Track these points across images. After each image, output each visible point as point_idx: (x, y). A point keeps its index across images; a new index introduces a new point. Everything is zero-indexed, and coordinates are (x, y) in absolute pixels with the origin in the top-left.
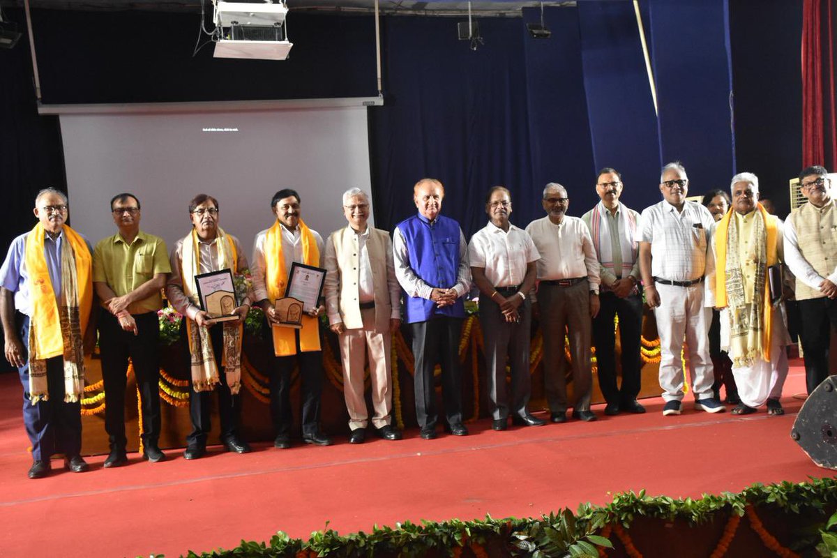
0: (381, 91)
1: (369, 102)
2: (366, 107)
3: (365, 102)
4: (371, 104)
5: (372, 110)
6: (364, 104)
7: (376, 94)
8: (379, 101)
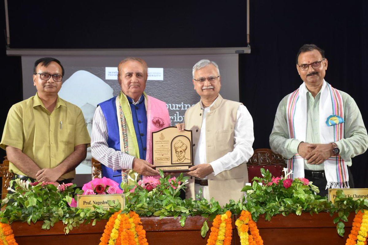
0: (250, 44)
1: (240, 51)
2: (237, 55)
3: (238, 51)
4: (241, 52)
5: (242, 57)
6: (236, 52)
7: (245, 45)
8: (247, 50)
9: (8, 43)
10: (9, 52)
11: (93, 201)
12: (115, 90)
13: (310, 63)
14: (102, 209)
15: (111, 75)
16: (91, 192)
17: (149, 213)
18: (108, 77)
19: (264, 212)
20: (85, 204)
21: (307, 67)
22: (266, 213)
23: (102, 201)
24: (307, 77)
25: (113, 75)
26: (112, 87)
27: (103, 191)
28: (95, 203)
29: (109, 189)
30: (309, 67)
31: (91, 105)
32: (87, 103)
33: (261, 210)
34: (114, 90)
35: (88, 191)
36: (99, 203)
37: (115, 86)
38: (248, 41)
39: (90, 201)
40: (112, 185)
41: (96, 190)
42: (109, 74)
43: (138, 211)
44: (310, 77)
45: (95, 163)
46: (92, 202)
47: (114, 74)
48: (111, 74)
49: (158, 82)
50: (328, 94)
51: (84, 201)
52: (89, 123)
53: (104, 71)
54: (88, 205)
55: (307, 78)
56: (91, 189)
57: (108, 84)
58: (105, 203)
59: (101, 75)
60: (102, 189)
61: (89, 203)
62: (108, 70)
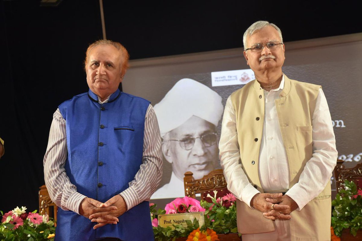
11: (174, 220)
12: (224, 98)
14: (182, 228)
15: (218, 81)
16: (173, 212)
17: (226, 230)
18: (214, 84)
19: (348, 227)
20: (166, 223)
22: (350, 228)
23: (182, 220)
25: (220, 81)
26: (221, 94)
27: (185, 210)
28: (175, 222)
29: (191, 208)
31: (198, 117)
32: (194, 116)
33: (345, 224)
34: (222, 97)
35: (170, 211)
36: (178, 222)
37: (223, 93)
39: (170, 220)
40: (195, 205)
41: (178, 210)
42: (216, 79)
43: (216, 228)
45: (188, 183)
46: (172, 221)
47: (221, 79)
48: (218, 79)
51: (164, 221)
52: (197, 138)
53: (210, 77)
54: (168, 225)
56: (173, 209)
57: (216, 92)
58: (185, 222)
59: (207, 82)
60: (184, 209)
61: (170, 222)
62: (215, 75)
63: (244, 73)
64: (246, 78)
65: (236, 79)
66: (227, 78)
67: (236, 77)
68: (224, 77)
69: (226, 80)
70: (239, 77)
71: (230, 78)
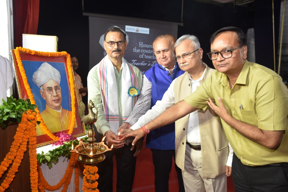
5: (179, 27)
8: (182, 25)
9: (83, 9)
10: (85, 14)
13: (116, 41)
21: (113, 44)
24: (112, 52)
30: (115, 44)
38: (182, 21)
44: (115, 53)
48: (128, 29)
49: (147, 34)
50: (126, 68)
53: (125, 27)
55: (112, 54)
57: (127, 34)
59: (124, 29)
62: (127, 27)
63: (137, 28)
64: (138, 30)
65: (134, 30)
66: (131, 29)
67: (134, 29)
68: (130, 28)
69: (131, 30)
70: (136, 30)
71: (132, 29)
